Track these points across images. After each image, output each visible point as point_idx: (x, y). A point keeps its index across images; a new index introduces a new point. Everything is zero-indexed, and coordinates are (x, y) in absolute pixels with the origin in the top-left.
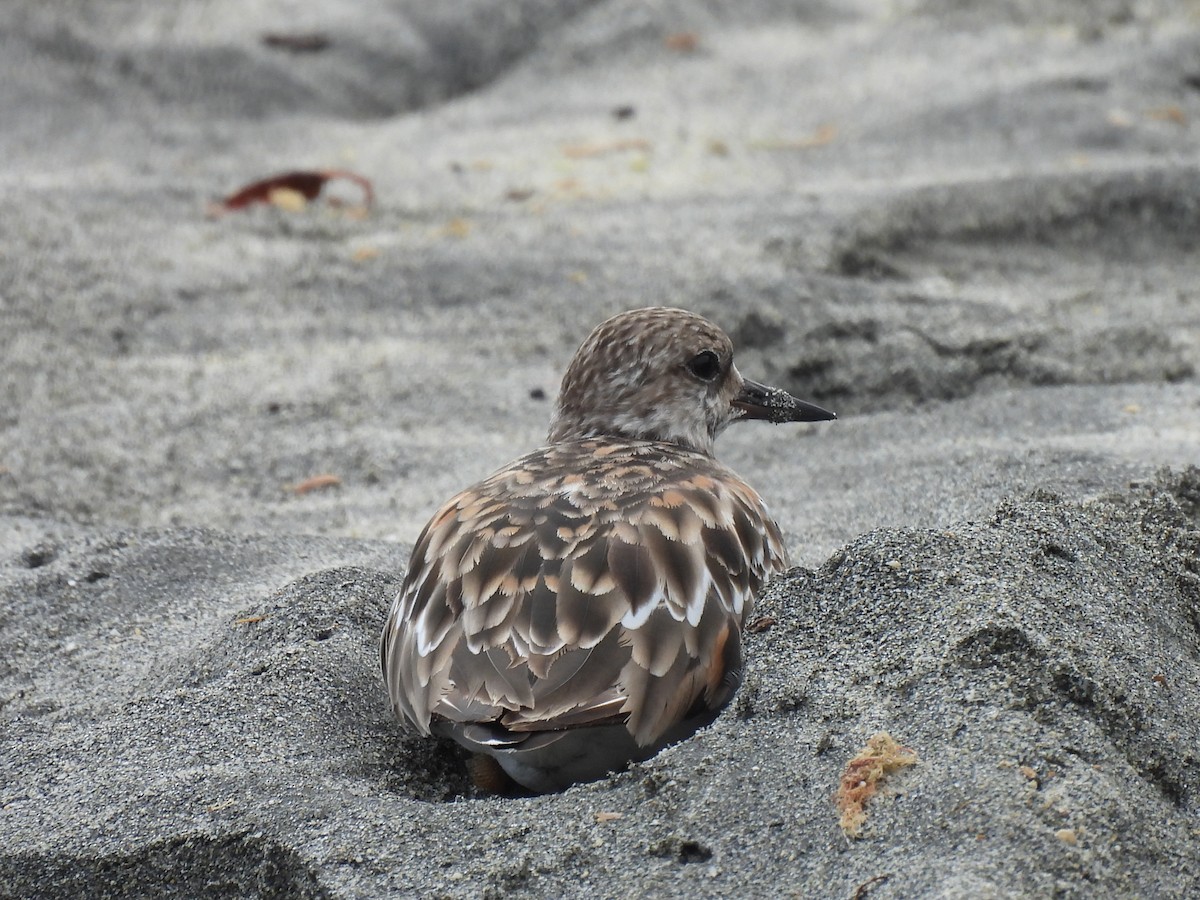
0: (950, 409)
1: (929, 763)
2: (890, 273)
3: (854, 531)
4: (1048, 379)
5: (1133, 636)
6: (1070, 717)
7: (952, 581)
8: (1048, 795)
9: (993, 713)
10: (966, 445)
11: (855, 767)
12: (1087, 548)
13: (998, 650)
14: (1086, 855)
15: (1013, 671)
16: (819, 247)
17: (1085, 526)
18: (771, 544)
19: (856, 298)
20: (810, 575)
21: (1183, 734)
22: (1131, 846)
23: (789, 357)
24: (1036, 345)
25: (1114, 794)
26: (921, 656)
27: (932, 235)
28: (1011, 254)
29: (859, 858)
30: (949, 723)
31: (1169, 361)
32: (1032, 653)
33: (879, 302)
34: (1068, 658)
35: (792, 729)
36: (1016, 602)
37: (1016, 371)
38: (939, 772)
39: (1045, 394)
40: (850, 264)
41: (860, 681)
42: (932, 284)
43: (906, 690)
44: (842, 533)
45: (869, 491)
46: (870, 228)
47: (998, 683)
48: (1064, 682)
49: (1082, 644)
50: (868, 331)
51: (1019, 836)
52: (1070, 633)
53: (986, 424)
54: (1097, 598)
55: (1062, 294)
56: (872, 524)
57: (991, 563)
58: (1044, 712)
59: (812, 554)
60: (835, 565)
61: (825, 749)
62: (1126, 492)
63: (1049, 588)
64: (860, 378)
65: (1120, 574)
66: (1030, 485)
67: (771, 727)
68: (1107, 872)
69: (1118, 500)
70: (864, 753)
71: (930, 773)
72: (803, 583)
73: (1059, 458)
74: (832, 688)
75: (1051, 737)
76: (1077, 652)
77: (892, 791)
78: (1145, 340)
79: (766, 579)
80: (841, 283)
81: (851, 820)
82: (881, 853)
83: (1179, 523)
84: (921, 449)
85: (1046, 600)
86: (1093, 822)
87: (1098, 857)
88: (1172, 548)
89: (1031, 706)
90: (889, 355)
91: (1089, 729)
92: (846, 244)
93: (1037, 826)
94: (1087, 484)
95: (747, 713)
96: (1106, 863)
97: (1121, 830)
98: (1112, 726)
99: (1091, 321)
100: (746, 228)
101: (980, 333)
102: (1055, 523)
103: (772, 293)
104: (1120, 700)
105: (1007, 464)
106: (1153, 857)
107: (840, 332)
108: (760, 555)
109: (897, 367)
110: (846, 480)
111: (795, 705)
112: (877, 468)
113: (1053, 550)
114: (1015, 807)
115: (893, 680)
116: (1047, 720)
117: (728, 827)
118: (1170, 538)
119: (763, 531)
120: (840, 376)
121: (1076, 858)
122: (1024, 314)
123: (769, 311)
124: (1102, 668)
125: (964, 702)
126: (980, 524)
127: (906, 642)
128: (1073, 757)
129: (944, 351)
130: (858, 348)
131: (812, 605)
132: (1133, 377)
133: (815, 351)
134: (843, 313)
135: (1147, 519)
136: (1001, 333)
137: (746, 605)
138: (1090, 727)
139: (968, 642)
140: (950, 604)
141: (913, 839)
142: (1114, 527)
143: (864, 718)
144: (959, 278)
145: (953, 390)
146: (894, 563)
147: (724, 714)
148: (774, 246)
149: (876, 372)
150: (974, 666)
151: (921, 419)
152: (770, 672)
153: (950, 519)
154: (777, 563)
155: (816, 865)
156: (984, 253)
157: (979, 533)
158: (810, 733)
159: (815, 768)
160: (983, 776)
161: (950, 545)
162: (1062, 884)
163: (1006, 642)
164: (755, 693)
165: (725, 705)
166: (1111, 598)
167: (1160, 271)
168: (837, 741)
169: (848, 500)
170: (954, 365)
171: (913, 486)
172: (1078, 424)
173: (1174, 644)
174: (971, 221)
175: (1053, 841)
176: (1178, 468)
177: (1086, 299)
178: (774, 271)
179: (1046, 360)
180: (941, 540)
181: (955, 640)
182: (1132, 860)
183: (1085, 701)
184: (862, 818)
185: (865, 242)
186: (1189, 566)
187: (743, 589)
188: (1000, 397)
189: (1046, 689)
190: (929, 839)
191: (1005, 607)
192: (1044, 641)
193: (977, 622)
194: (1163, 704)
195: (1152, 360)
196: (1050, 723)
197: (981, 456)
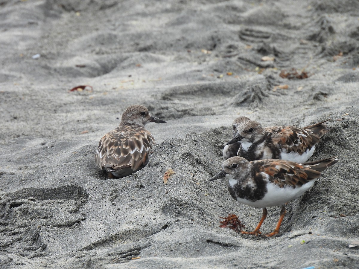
0: (179, 120)
1: (177, 173)
2: (170, 99)
3: (165, 138)
4: (194, 115)
5: (207, 153)
6: (198, 166)
7: (180, 146)
8: (195, 178)
9: (186, 165)
10: (182, 125)
11: (166, 174)
12: (200, 140)
13: (187, 156)
14: (201, 186)
15: (189, 159)
16: (159, 96)
17: (200, 137)
18: (153, 140)
19: (165, 103)
20: (159, 145)
21: (215, 168)
22: (207, 185)
23: (155, 112)
24: (192, 110)
25: (205, 177)
26: (176, 157)
27: (176, 94)
28: (188, 96)
29: (167, 187)
30: (180, 167)
31: (212, 112)
32: (192, 156)
33: (168, 104)
34: (198, 157)
35: (156, 168)
36: (190, 148)
37: (189, 114)
38: (179, 174)
39: (194, 117)
40: (164, 98)
41: (166, 161)
42: (176, 101)
43: (173, 162)
44: (163, 139)
45: (167, 132)
46: (167, 93)
47: (187, 161)
48: (197, 160)
49: (199, 155)
50: (167, 108)
51: (191, 184)
52: (198, 153)
53: (185, 122)
54: (202, 148)
55: (196, 102)
56: (168, 137)
57: (186, 143)
58: (194, 165)
59: (159, 142)
60: (162, 143)
61: (161, 171)
62: (206, 132)
63: (194, 146)
64: (166, 115)
65: (205, 144)
66: (191, 131)
67: (154, 168)
68: (204, 189)
69: (205, 133)
70: (167, 172)
71: (177, 174)
72: (158, 146)
73: (196, 127)
74: (163, 162)
75: (195, 169)
76: (199, 156)
77: (171, 177)
78: (208, 109)
79: (152, 146)
80: (163, 101)
81: (165, 182)
82: (170, 187)
83: (214, 137)
84: (175, 126)
85: (194, 148)
86: (201, 181)
87: (202, 187)
88: (213, 140)
89: (192, 164)
90: (170, 112)
91: (201, 168)
92: (163, 95)
93: (193, 182)
94: (200, 131)
95: (150, 166)
96: (204, 187)
97: (206, 182)
98: (204, 167)
99: (200, 106)
100: (148, 93)
101: (184, 108)
102: (195, 137)
103: (152, 103)
104: (205, 163)
105: (188, 128)
106: (211, 187)
107: (163, 109)
108: (151, 142)
109: (171, 114)
110: (164, 131)
111: (156, 165)
112: (169, 129)
113: (195, 141)
114: (190, 179)
115: (171, 161)
116: (195, 166)
117: (147, 183)
118: (212, 139)
119: (151, 139)
120: (163, 115)
121: (199, 187)
122: (190, 105)
123: (152, 105)
124: (203, 158)
125: (182, 164)
126: (184, 137)
127: (173, 155)
128: (199, 172)
129: (178, 111)
130: (165, 111)
131: (159, 149)
132: (207, 115)
133: (159, 111)
134: (163, 106)
135: (209, 136)
136: (187, 108)
137: (149, 150)
138: (201, 167)
139: (183, 155)
140: (180, 149)
141: (175, 184)
142: (204, 137)
143: (167, 166)
144: (180, 100)
145: (179, 117)
146: (171, 143)
147: (146, 166)
148: (153, 96)
149: (168, 114)
150: (184, 158)
151: (175, 121)
152: (153, 160)
153: (180, 136)
154: (154, 143)
155: (160, 188)
156: (184, 96)
157: (184, 138)
158: (159, 169)
159: (160, 174)
160: (185, 175)
161: (180, 140)
162: (197, 191)
163: (188, 155)
164: (151, 163)
165: (146, 165)
166: (204, 148)
167: (210, 99)
168: (163, 170)
169: (164, 134)
170: (180, 113)
171: (174, 131)
172: (198, 122)
173: (213, 155)
174: (182, 91)
175: (196, 184)
176: (214, 128)
177: (199, 103)
178: (153, 99)
179: (194, 112)
180: (178, 140)
181: (181, 155)
182: (208, 187)
183: (200, 163)
184: (167, 181)
185: (166, 95)
186: (215, 143)
187: (149, 147)
188: (187, 118)
189: (194, 162)
190: (177, 184)
191: (188, 149)
192: (194, 154)
193: (184, 152)
194: (212, 164)
195: (209, 112)
196: (195, 167)
197: (184, 127)
